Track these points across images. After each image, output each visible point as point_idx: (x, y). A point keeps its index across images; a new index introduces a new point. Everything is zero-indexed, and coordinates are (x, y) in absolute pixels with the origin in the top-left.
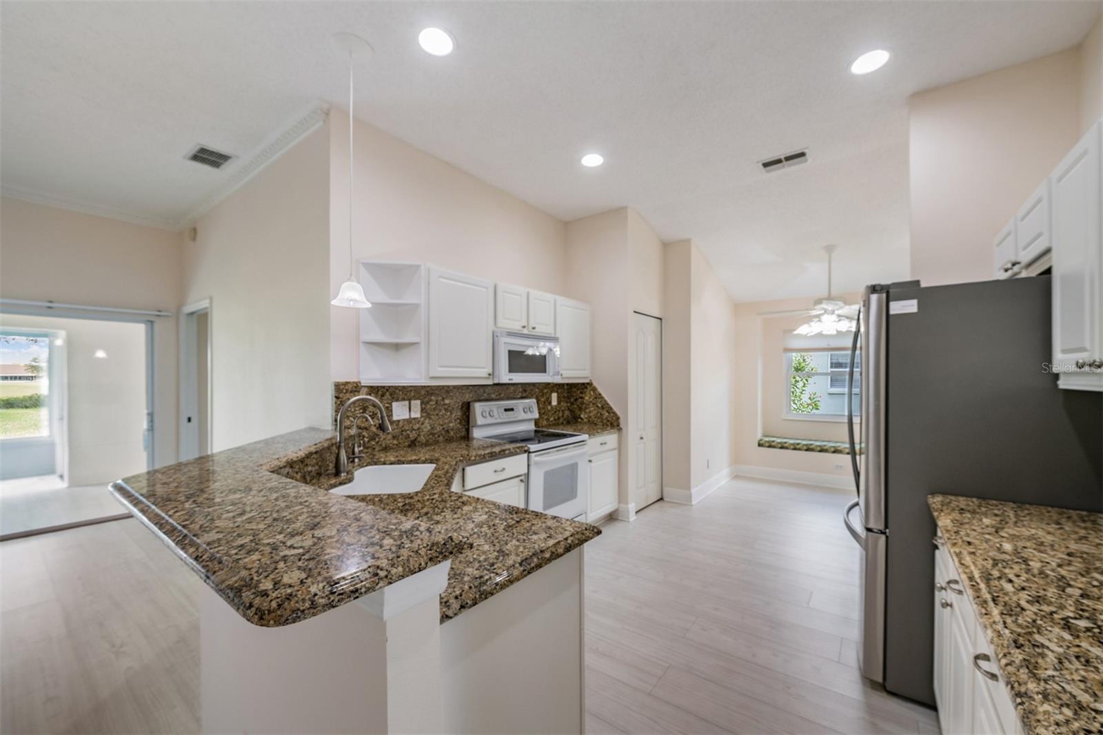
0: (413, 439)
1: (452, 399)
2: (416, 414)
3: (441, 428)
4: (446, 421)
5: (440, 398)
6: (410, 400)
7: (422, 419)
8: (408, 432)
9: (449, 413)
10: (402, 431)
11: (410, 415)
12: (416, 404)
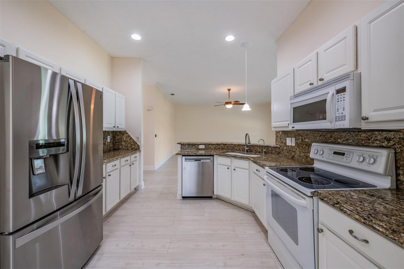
0: (293, 155)
1: (309, 139)
2: (293, 144)
3: (304, 154)
4: (306, 151)
5: (304, 138)
6: (291, 138)
7: (296, 147)
8: (292, 152)
9: (307, 147)
10: (290, 151)
11: (291, 144)
12: (294, 139)
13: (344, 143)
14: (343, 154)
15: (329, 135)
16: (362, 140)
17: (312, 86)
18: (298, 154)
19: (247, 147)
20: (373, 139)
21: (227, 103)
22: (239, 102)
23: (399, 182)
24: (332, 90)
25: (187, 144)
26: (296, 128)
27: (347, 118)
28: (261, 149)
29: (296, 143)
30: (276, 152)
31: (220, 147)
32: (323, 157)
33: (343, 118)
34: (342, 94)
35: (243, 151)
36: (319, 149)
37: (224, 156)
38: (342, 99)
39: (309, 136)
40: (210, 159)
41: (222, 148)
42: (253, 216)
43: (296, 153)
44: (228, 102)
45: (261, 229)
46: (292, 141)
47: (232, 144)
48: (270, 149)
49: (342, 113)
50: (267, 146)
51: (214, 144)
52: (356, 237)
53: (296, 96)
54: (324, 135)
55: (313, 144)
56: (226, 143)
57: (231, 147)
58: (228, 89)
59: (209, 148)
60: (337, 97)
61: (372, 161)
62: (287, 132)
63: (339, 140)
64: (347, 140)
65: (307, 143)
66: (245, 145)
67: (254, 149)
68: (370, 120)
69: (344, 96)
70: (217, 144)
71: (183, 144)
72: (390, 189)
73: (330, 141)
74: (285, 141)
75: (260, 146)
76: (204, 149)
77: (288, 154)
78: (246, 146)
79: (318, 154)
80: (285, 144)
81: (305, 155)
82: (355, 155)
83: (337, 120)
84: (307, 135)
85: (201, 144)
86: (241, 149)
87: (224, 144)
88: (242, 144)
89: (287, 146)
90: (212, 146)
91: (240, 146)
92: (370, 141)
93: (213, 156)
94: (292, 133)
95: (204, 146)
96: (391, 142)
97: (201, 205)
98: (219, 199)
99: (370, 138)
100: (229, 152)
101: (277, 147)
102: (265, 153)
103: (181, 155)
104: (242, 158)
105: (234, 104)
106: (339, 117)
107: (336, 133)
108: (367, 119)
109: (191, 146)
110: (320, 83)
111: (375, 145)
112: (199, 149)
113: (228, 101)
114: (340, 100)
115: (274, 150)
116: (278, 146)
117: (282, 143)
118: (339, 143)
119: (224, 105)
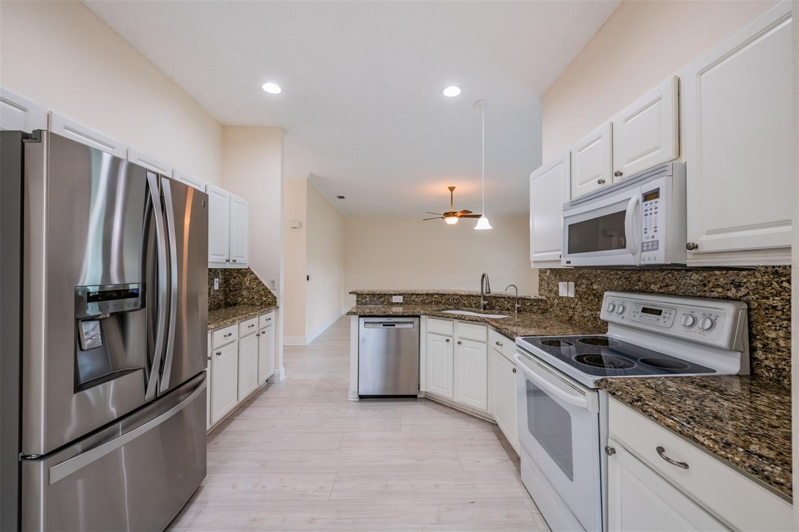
0: (571, 315)
1: (600, 284)
2: (572, 295)
3: (590, 314)
4: (595, 308)
5: (590, 282)
6: (568, 282)
7: (576, 300)
8: (568, 309)
9: (596, 300)
10: (565, 307)
11: (568, 294)
12: (572, 284)
13: (662, 291)
14: (659, 312)
15: (635, 277)
16: (694, 286)
17: (602, 185)
18: (581, 313)
19: (484, 300)
20: (711, 285)
21: (447, 215)
22: (471, 212)
23: (755, 363)
24: (635, 194)
25: (369, 294)
26: (573, 264)
27: (662, 245)
28: (511, 304)
29: (576, 292)
30: (539, 309)
31: (432, 301)
32: (623, 318)
33: (654, 246)
34: (653, 201)
35: (477, 307)
36: (617, 303)
37: (439, 316)
38: (654, 211)
39: (600, 279)
40: (412, 323)
41: (436, 301)
42: (495, 432)
43: (576, 311)
44: (450, 213)
45: (509, 456)
46: (568, 288)
47: (457, 295)
48: (528, 304)
49: (653, 237)
50: (523, 299)
51: (422, 294)
52: (668, 459)
53: (575, 203)
54: (627, 276)
55: (606, 294)
56: (445, 293)
57: (454, 300)
58: (449, 188)
59: (412, 302)
60: (645, 208)
61: (708, 323)
62: (560, 272)
63: (652, 287)
64: (667, 286)
65: (597, 292)
66: (480, 297)
67: (497, 304)
68: (700, 250)
69: (657, 205)
70: (427, 294)
71: (361, 293)
72: (738, 376)
73: (637, 287)
74: (556, 288)
75: (509, 298)
76: (401, 303)
77: (561, 314)
78: (482, 297)
79: (614, 313)
80: (556, 293)
81: (592, 315)
82: (680, 313)
83: (645, 248)
84: (596, 276)
85: (395, 295)
86: (472, 304)
87: (441, 294)
88: (475, 294)
89: (560, 297)
90: (416, 297)
91: (472, 298)
92: (706, 288)
93: (419, 316)
94: (570, 273)
95: (401, 297)
96: (742, 289)
97: (395, 411)
98: (429, 399)
99: (706, 282)
100: (451, 309)
101: (541, 300)
102: (519, 311)
103: (358, 316)
104: (474, 321)
105: (461, 217)
106: (648, 243)
107: (647, 274)
108: (696, 247)
109: (377, 299)
110: (617, 180)
111: (715, 294)
112: (393, 304)
113: (450, 211)
114: (649, 212)
115: (535, 305)
116: (544, 297)
117: (550, 291)
118: (652, 293)
119: (442, 218)
